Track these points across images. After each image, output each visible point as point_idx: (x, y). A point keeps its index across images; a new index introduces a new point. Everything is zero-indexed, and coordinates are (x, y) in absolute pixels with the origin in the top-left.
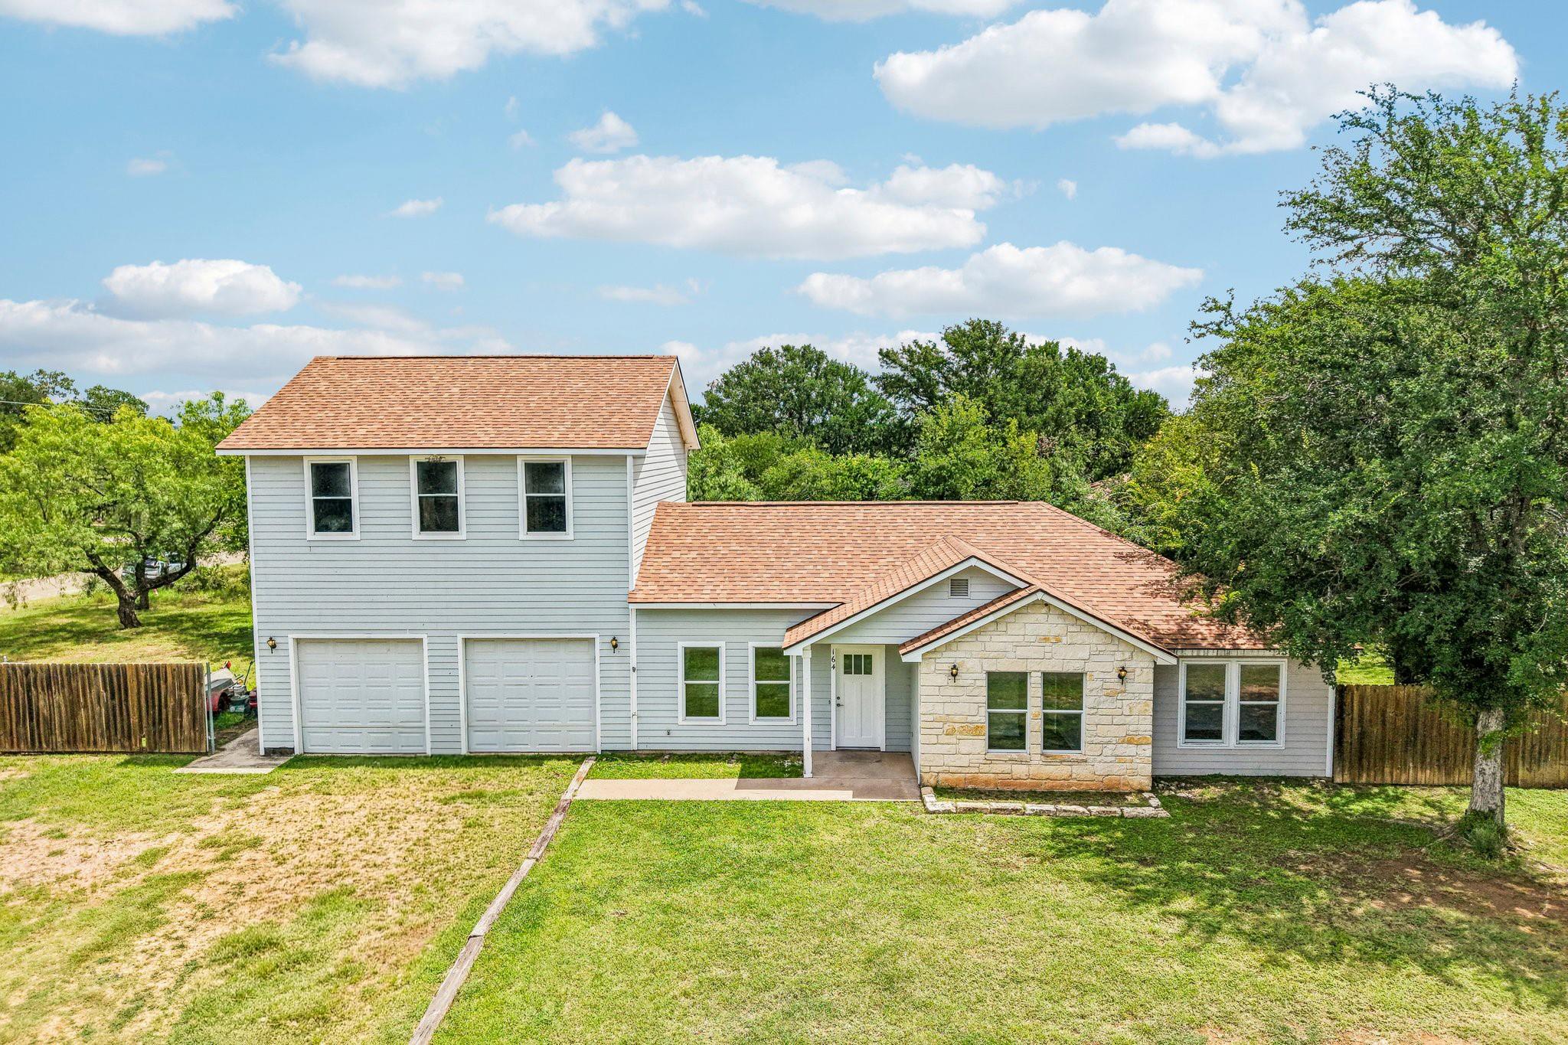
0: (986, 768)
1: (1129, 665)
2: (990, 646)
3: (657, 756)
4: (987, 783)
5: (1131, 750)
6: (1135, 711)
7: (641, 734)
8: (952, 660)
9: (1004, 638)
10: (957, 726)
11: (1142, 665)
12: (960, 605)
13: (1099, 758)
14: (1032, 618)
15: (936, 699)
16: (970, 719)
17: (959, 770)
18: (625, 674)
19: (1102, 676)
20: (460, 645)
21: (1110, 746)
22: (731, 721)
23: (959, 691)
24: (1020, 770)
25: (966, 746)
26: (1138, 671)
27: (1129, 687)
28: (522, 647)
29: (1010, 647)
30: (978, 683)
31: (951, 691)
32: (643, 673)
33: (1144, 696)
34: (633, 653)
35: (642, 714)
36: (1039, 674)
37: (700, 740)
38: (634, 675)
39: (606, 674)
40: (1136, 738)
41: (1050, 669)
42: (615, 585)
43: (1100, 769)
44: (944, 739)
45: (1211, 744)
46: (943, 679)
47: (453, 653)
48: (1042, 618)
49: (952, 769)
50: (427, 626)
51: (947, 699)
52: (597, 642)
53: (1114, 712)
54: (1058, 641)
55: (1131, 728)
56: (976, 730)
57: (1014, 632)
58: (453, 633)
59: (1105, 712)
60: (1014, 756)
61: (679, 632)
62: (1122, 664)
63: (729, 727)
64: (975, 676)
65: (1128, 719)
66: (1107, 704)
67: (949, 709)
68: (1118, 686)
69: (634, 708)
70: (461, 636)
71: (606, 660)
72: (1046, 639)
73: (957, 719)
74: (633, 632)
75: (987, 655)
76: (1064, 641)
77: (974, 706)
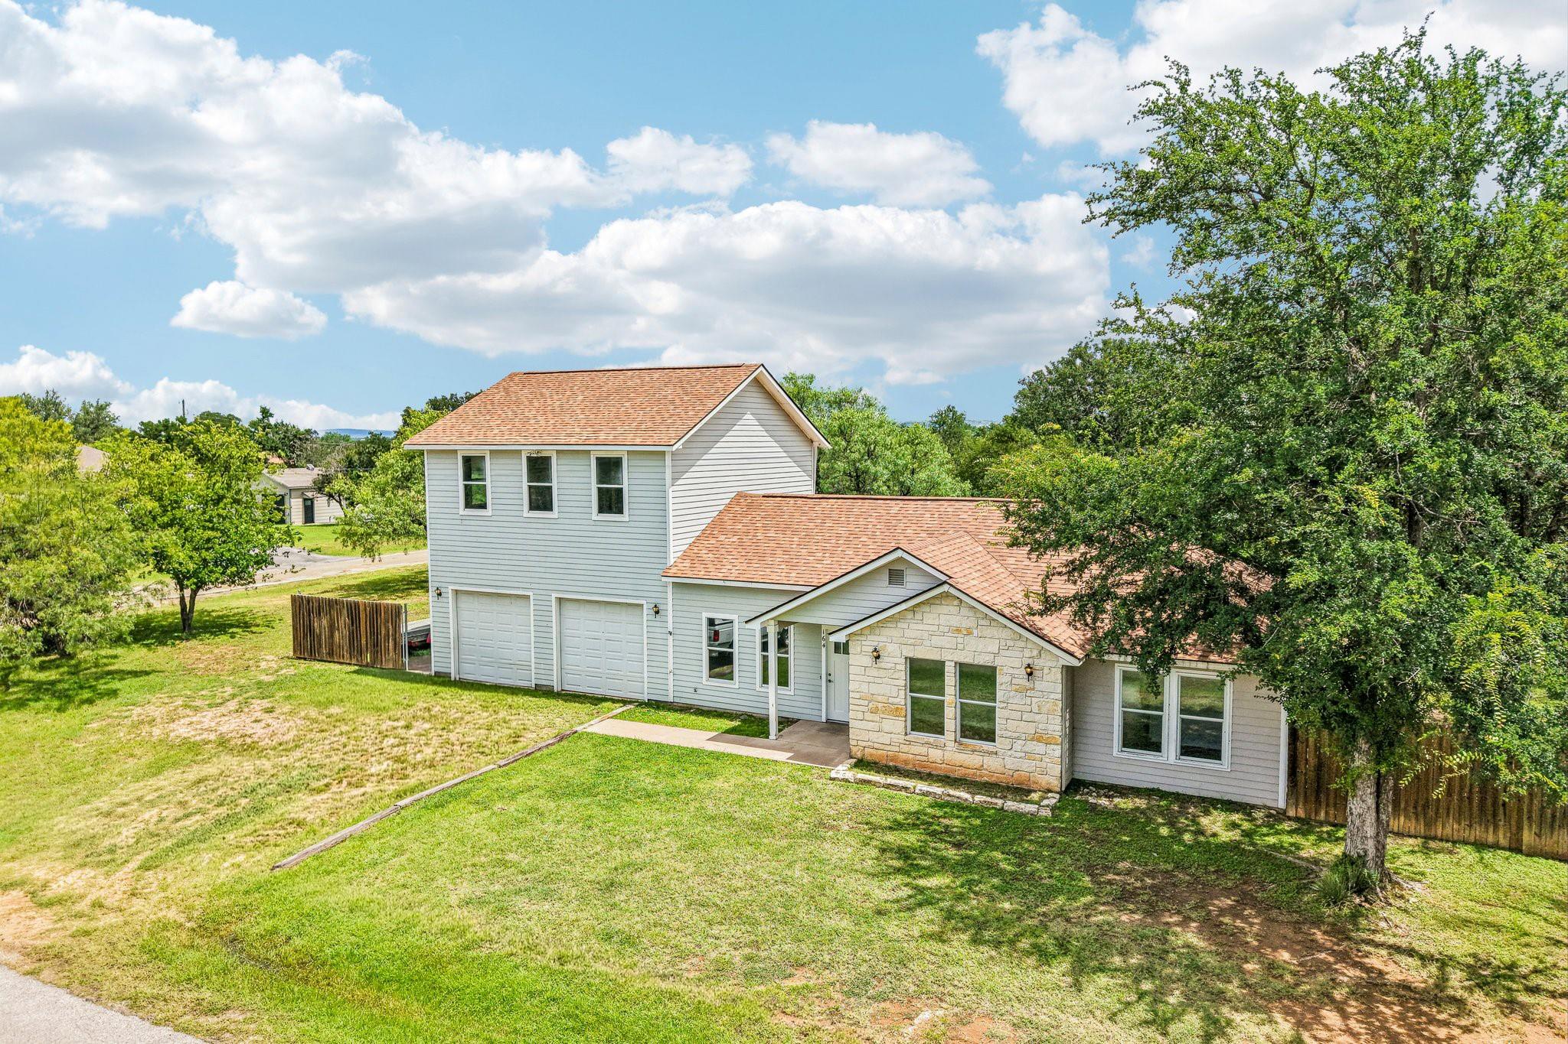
0: (905, 748)
1: (1038, 663)
2: (908, 633)
3: (685, 709)
4: (906, 762)
5: (1040, 748)
6: (1044, 710)
7: (676, 688)
8: (875, 644)
9: (921, 627)
10: (880, 705)
11: (1049, 664)
12: (898, 592)
13: (1009, 753)
14: (944, 609)
15: (861, 678)
16: (891, 700)
17: (882, 747)
18: (664, 636)
19: (1011, 671)
20: (554, 603)
21: (1020, 742)
22: (742, 686)
23: (882, 673)
24: (935, 755)
25: (887, 725)
26: (1046, 671)
27: (1039, 685)
28: (596, 607)
29: (926, 635)
30: (898, 667)
31: (875, 673)
32: (676, 637)
33: (1052, 696)
34: (670, 619)
35: (677, 672)
36: (953, 664)
37: (720, 700)
38: (671, 638)
39: (651, 635)
40: (1045, 737)
41: (962, 660)
42: (656, 560)
43: (1011, 763)
44: (869, 716)
45: (1149, 756)
46: (868, 660)
47: (549, 609)
48: (954, 609)
49: (876, 746)
50: (533, 586)
51: (872, 680)
52: (645, 607)
53: (1023, 708)
54: (969, 633)
55: (1040, 726)
56: (896, 712)
57: (930, 622)
58: (549, 593)
59: (1014, 707)
60: (931, 740)
61: (704, 604)
62: (1030, 661)
63: (741, 691)
64: (896, 660)
65: (1038, 717)
66: (1017, 700)
67: (874, 689)
68: (1024, 682)
69: (671, 667)
70: (555, 595)
71: (651, 624)
72: (958, 630)
73: (880, 698)
74: (669, 600)
75: (905, 640)
76: (975, 634)
77: (894, 687)
